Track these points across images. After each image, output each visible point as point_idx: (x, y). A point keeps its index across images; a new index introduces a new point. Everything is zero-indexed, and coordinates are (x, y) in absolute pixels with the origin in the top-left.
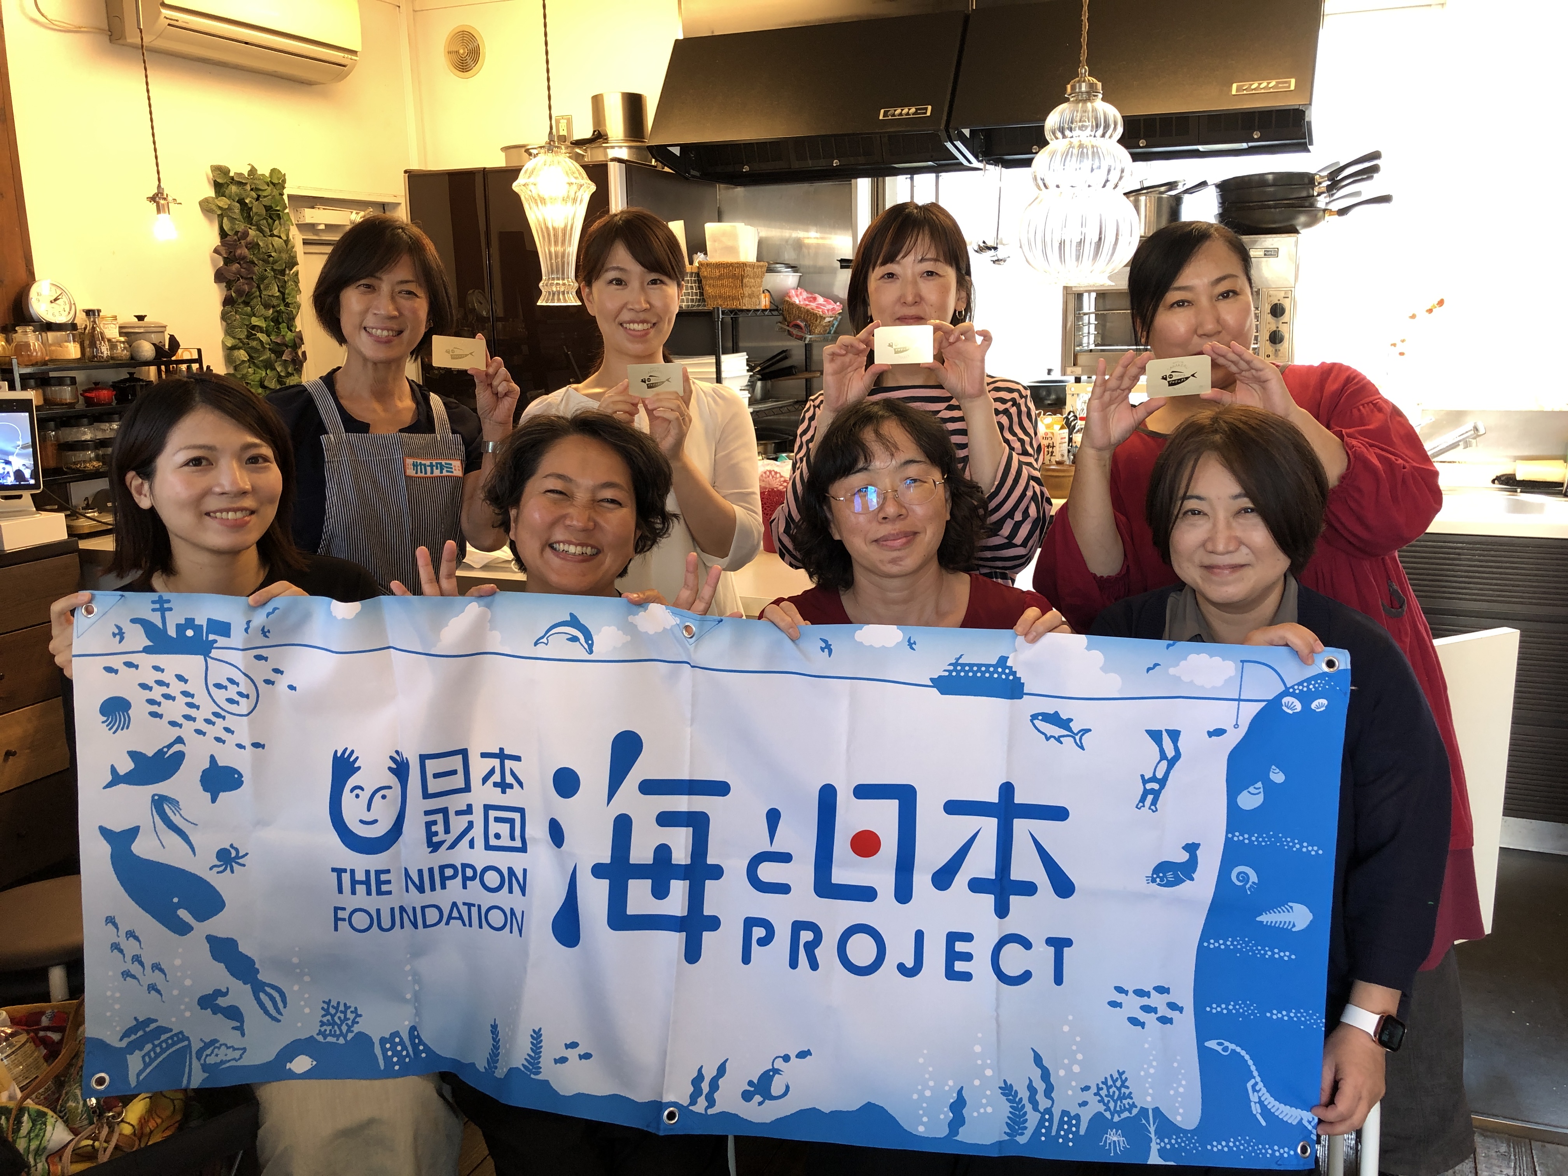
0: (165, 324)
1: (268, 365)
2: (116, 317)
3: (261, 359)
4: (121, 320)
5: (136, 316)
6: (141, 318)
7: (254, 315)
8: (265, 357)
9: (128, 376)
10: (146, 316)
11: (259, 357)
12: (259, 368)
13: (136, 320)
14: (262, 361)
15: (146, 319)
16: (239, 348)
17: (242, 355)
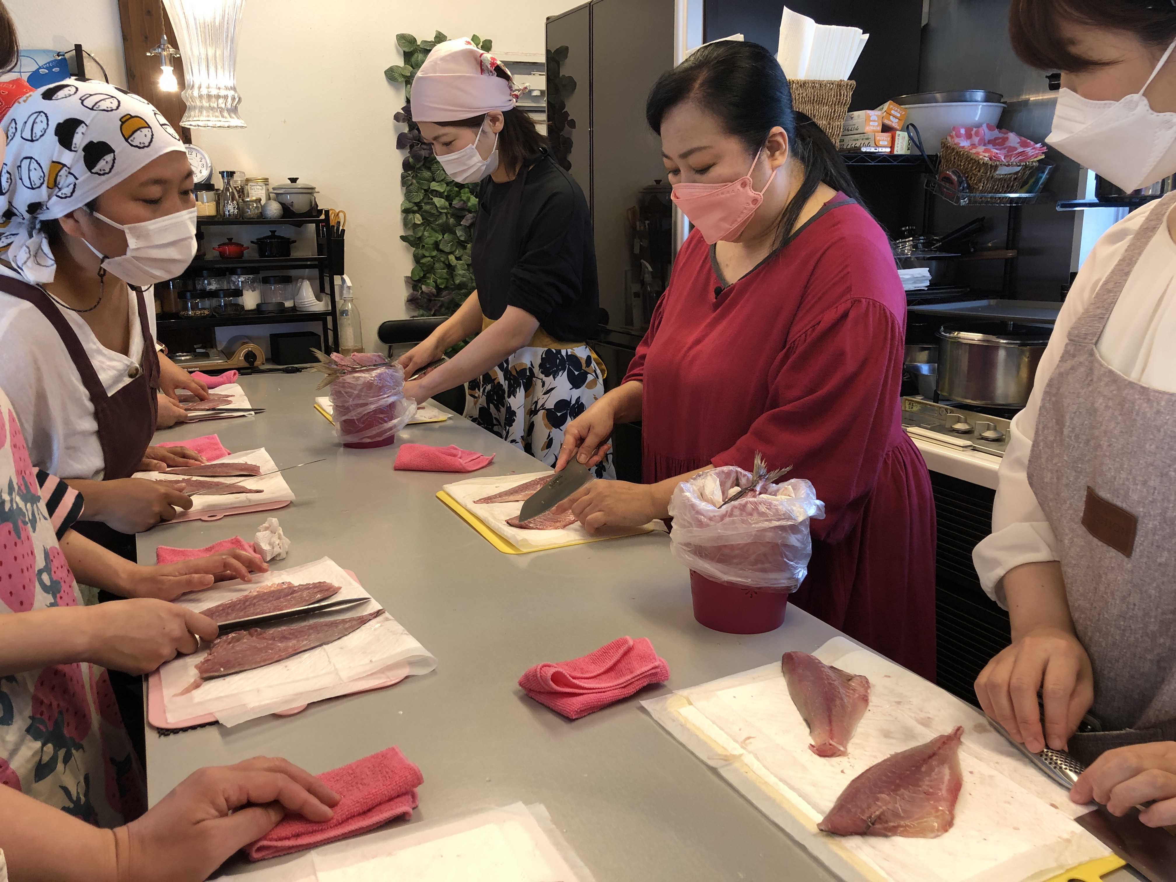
0: (314, 186)
1: (446, 229)
2: (268, 179)
3: (437, 223)
4: (274, 182)
5: (289, 179)
6: (293, 180)
7: (434, 180)
8: (440, 221)
9: (270, 234)
10: (297, 179)
11: (436, 220)
12: (436, 231)
13: (289, 182)
14: (437, 225)
15: (298, 181)
16: (414, 212)
17: (418, 219)
